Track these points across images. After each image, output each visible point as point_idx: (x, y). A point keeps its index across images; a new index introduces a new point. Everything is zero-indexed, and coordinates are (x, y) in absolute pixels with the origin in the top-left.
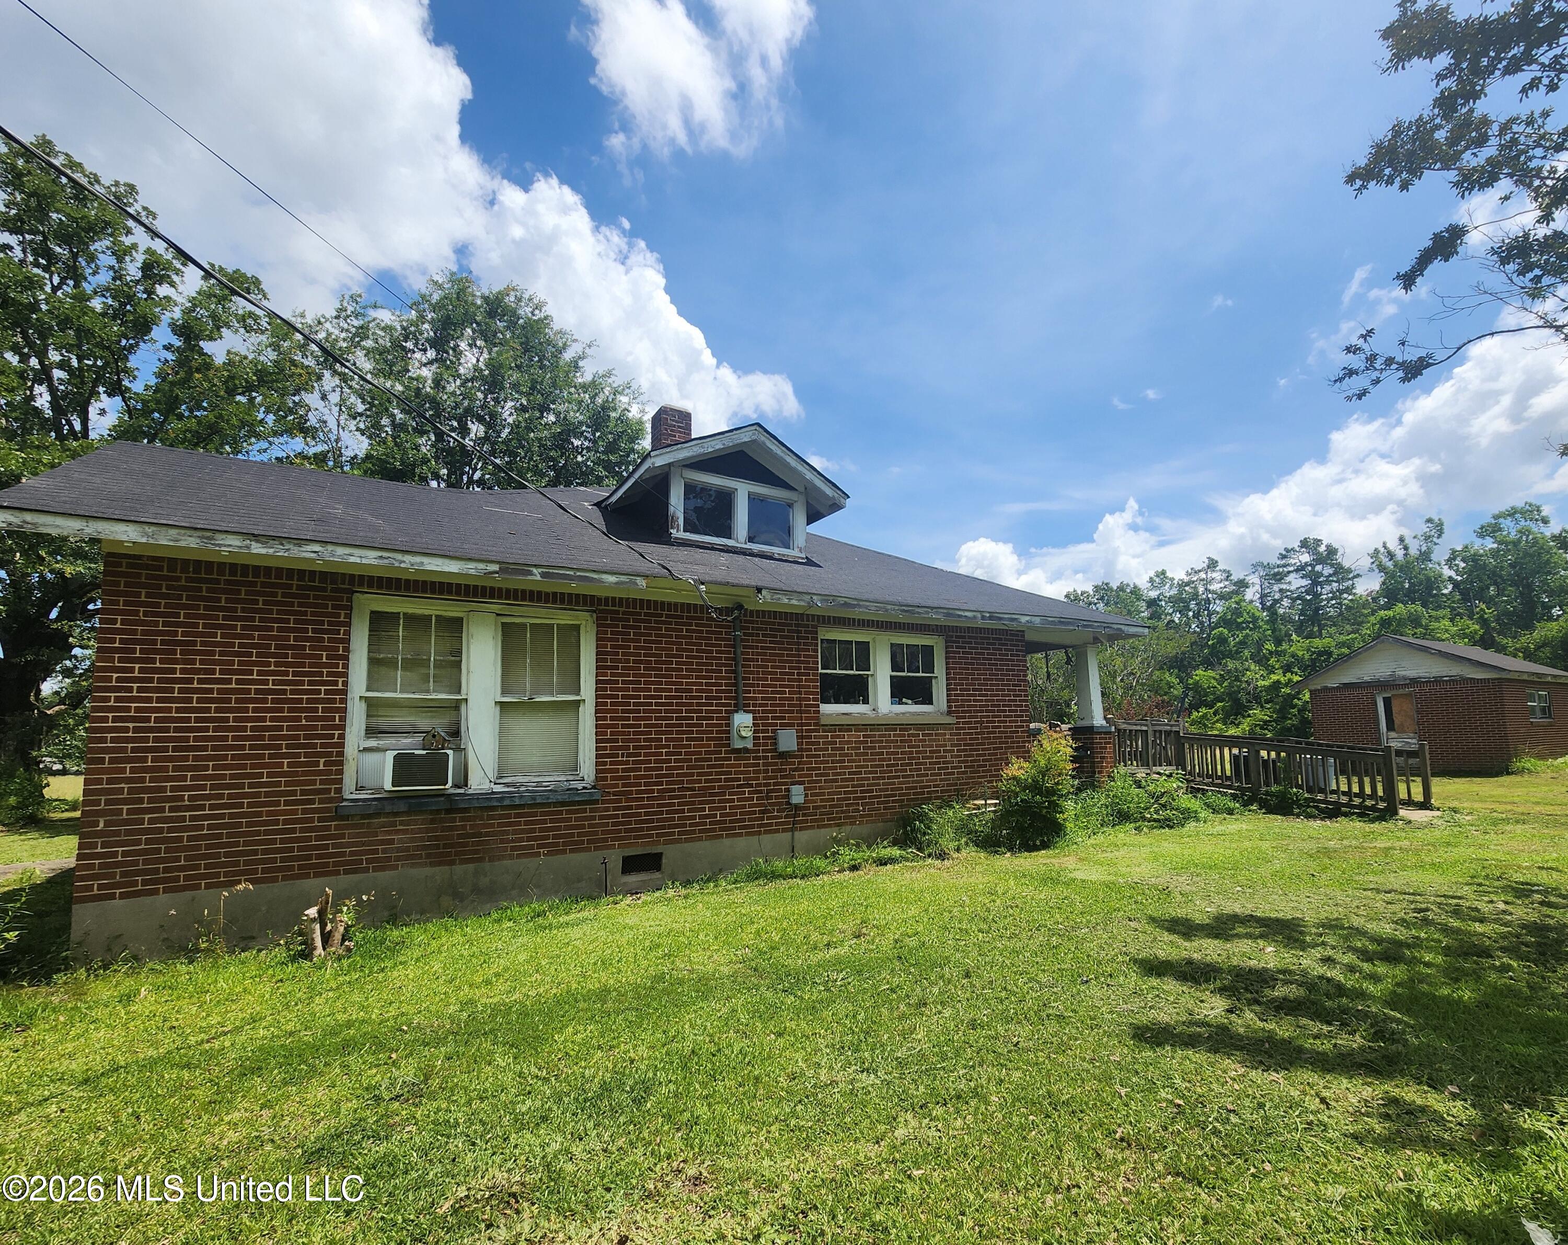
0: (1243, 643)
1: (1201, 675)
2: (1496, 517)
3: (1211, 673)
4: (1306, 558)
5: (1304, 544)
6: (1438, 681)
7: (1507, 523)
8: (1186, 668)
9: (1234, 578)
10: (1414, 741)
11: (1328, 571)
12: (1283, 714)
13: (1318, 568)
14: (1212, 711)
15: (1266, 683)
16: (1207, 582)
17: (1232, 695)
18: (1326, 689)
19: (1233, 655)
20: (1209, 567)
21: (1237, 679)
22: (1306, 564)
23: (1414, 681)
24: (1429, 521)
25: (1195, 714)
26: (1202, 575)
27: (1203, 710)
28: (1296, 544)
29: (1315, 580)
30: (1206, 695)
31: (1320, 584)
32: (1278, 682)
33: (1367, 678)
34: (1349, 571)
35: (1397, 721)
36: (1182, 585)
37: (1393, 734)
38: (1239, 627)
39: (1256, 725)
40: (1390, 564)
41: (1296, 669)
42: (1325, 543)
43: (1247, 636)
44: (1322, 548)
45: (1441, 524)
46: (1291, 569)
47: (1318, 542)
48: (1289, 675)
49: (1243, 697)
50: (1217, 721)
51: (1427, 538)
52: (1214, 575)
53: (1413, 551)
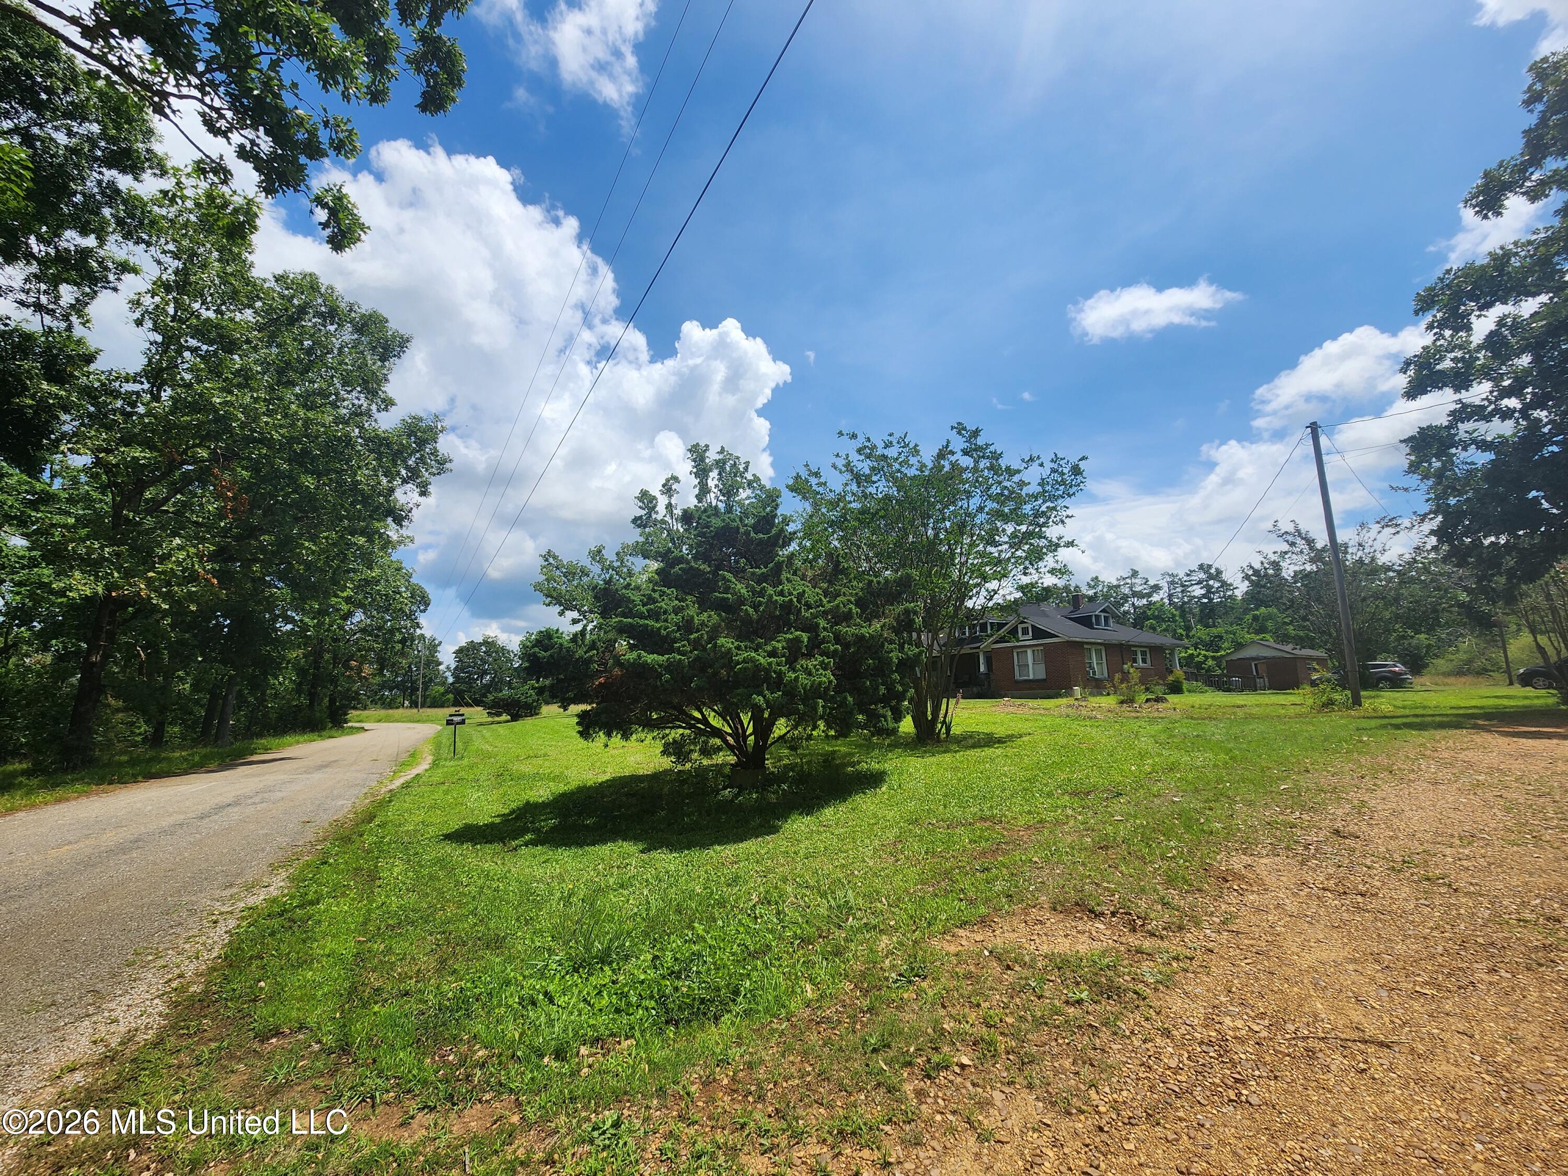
4: (1202, 576)
5: (1201, 567)
6: (1274, 658)
9: (1151, 583)
11: (1217, 585)
13: (1211, 582)
16: (1130, 585)
20: (1133, 575)
22: (1203, 579)
23: (1265, 658)
26: (1127, 580)
28: (1195, 568)
29: (1209, 589)
31: (1213, 592)
34: (1231, 585)
36: (1110, 587)
42: (1215, 567)
46: (1193, 582)
47: (1210, 566)
52: (1137, 581)
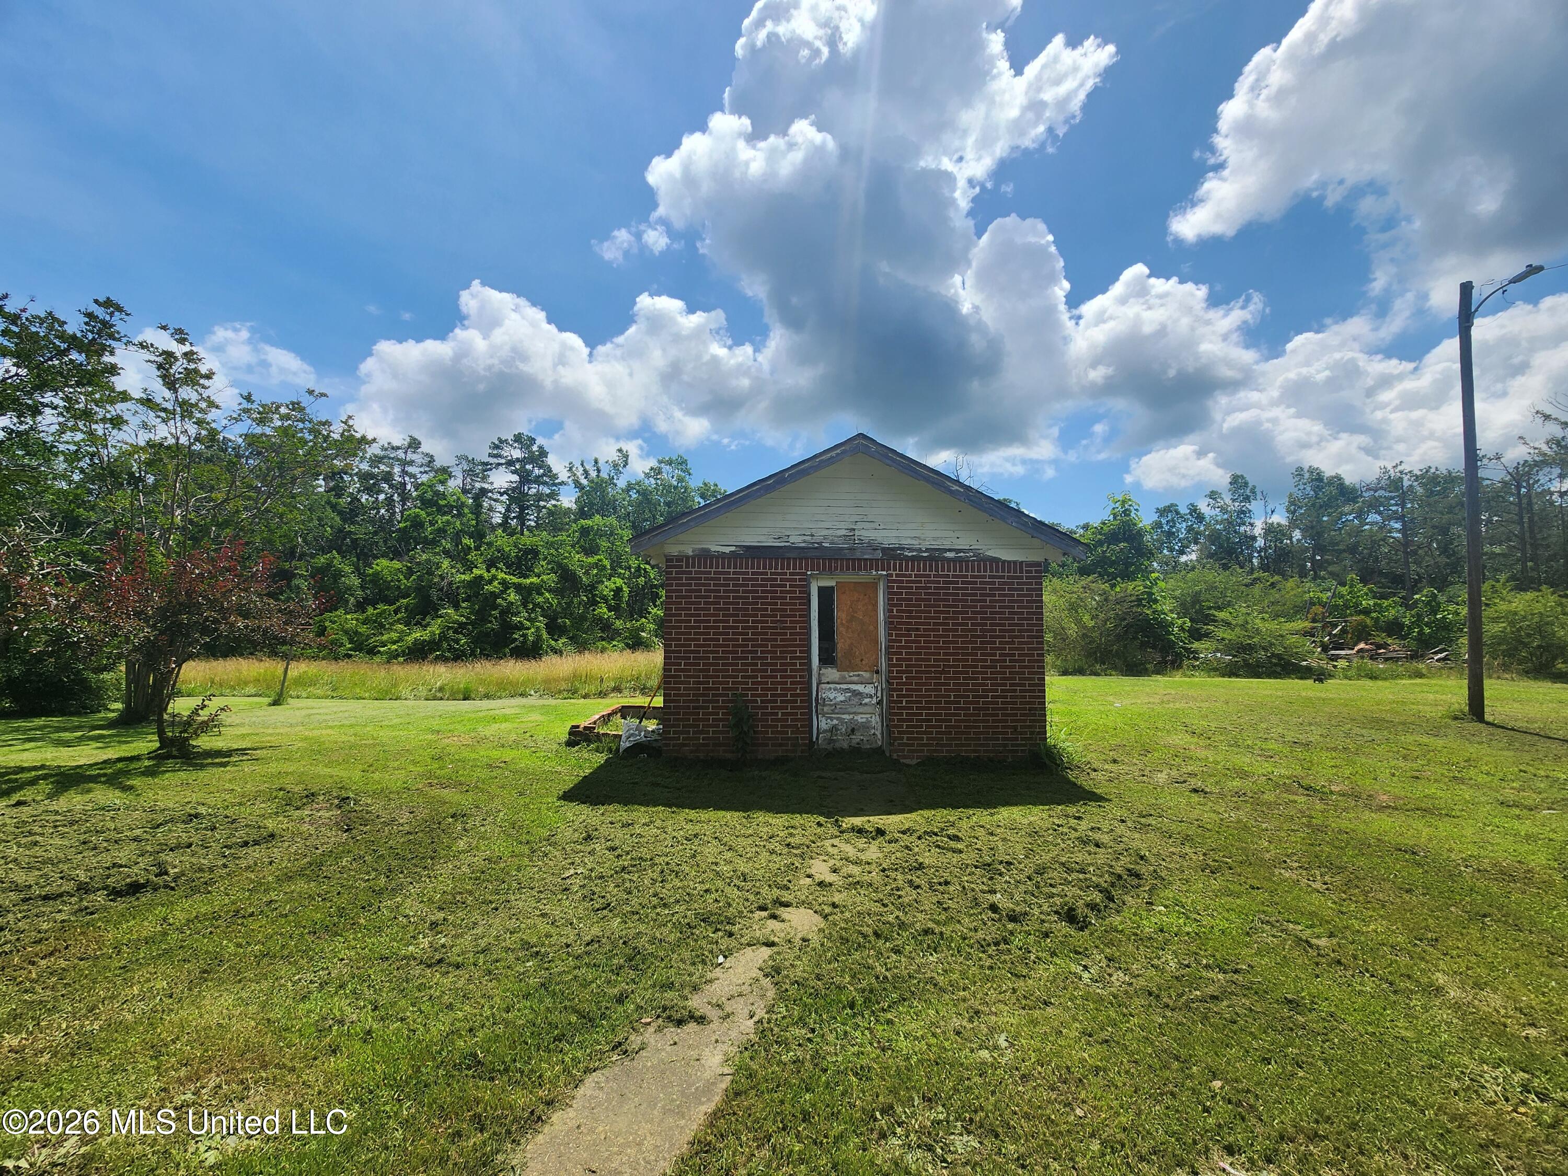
0: (442, 531)
1: (383, 565)
3: (397, 564)
4: (517, 454)
5: (518, 438)
6: (935, 557)
8: (366, 556)
9: (437, 465)
10: (869, 689)
12: (482, 616)
14: (392, 608)
15: (467, 577)
16: (405, 463)
17: (422, 591)
18: (705, 556)
19: (429, 544)
20: (410, 446)
21: (430, 573)
22: (518, 460)
23: (890, 555)
25: (370, 610)
26: (400, 454)
27: (381, 607)
28: (510, 437)
29: (525, 478)
30: (388, 588)
31: (529, 482)
32: (481, 577)
33: (796, 540)
34: (555, 476)
35: (841, 644)
37: (831, 673)
38: (441, 510)
39: (449, 628)
40: (584, 482)
41: (501, 565)
43: (448, 522)
44: (535, 448)
46: (503, 461)
48: (493, 571)
49: (434, 594)
50: (398, 620)
51: (615, 466)
52: (414, 457)
53: (604, 475)
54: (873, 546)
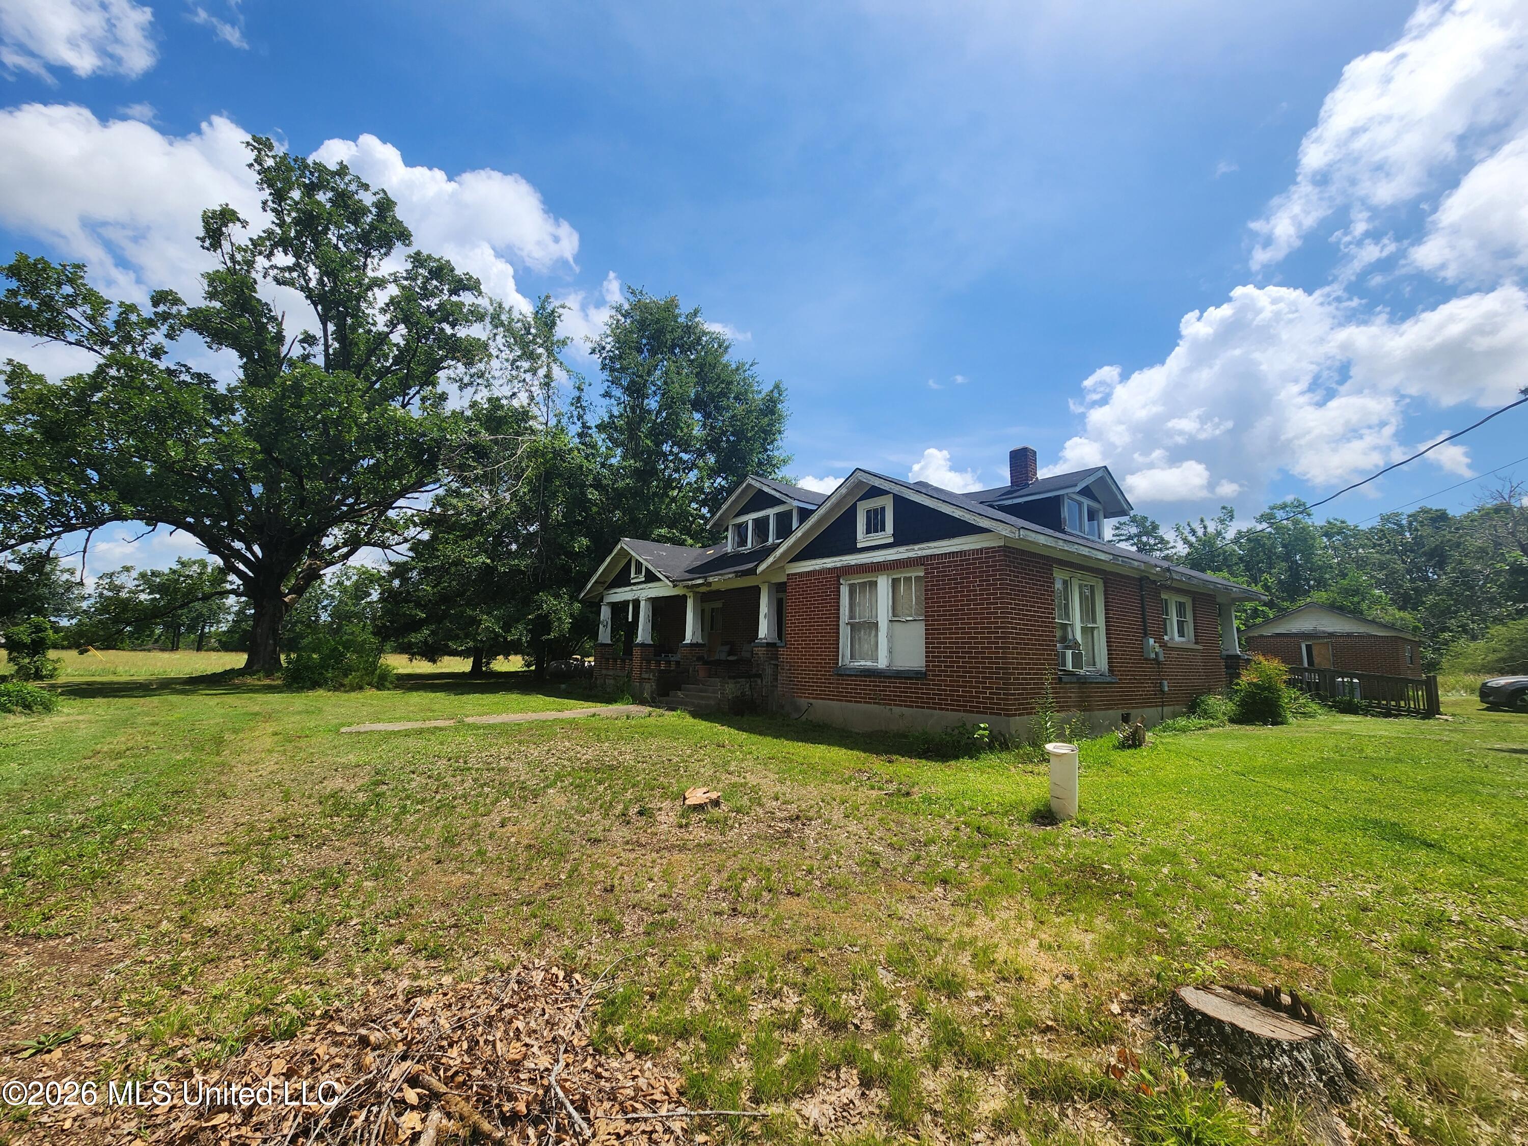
2: (1272, 508)
5: (1133, 520)
6: (1349, 635)
7: (1280, 514)
11: (1151, 541)
13: (1144, 539)
18: (1262, 636)
22: (1135, 535)
23: (1331, 635)
24: (1224, 508)
31: (1146, 549)
33: (1294, 631)
40: (1193, 539)
42: (1150, 520)
44: (1148, 524)
45: (1232, 511)
46: (1123, 538)
47: (1145, 519)
51: (1222, 521)
53: (1211, 531)
54: (1324, 632)
